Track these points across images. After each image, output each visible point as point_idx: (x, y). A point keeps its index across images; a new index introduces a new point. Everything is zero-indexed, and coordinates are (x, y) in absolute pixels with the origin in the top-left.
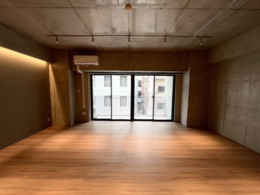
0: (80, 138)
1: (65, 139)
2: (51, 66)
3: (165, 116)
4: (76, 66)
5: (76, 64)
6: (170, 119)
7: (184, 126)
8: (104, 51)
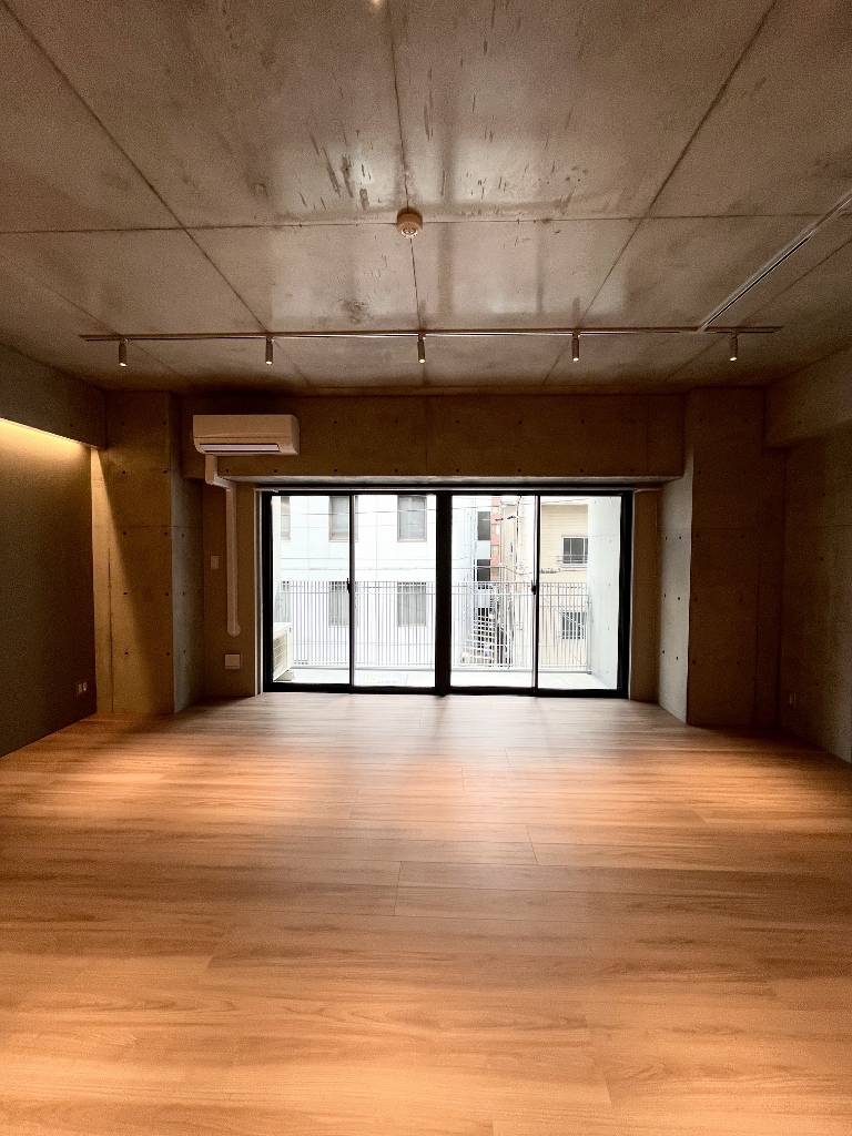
0: (209, 769)
1: (145, 772)
2: (101, 459)
3: (590, 673)
4: (202, 457)
5: (201, 449)
6: (613, 685)
7: (674, 722)
8: (319, 396)
